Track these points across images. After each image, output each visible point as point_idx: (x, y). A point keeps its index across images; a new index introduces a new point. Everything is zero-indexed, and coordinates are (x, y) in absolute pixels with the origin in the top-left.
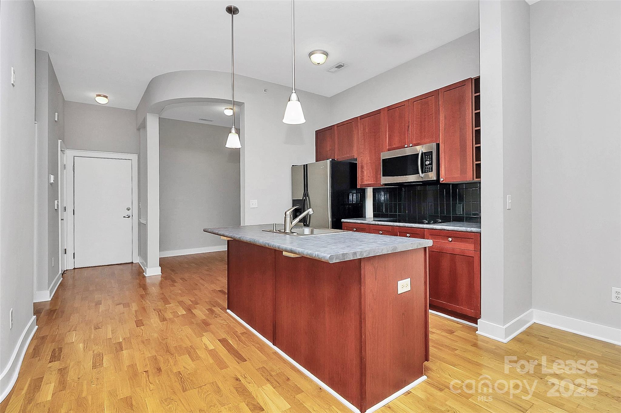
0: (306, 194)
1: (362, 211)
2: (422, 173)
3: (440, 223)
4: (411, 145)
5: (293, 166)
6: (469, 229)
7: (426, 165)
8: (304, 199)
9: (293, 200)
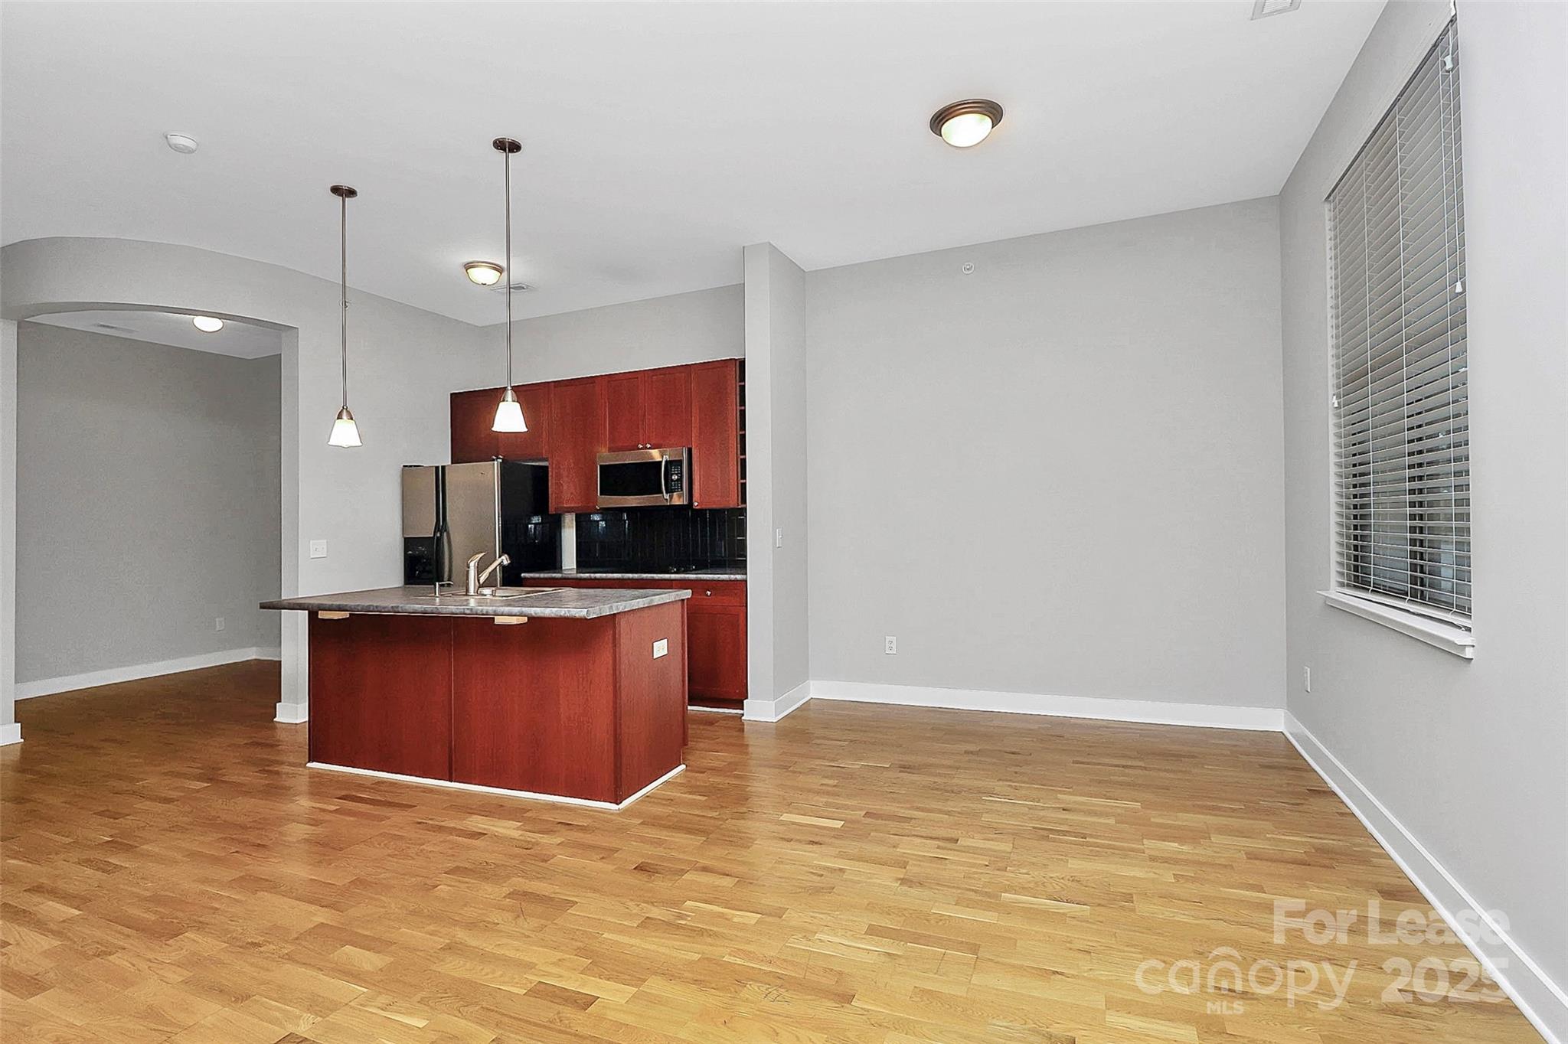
0: (441, 526)
1: (555, 558)
2: (667, 493)
3: (694, 570)
4: (649, 446)
5: (404, 466)
6: (733, 577)
7: (672, 481)
8: (437, 537)
9: (405, 539)
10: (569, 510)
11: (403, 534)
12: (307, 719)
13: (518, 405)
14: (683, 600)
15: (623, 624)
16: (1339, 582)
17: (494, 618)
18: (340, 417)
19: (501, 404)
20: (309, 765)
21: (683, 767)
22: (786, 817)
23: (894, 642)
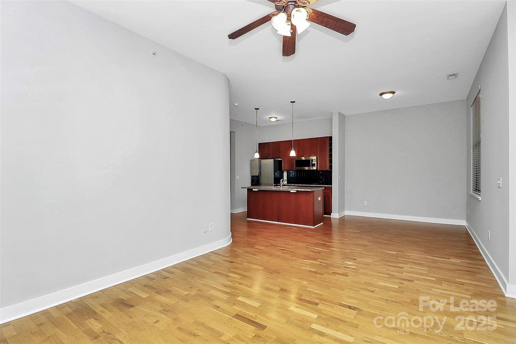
0: (260, 173)
2: (312, 167)
4: (307, 156)
5: (251, 160)
6: (330, 186)
8: (259, 175)
9: (252, 176)
10: (285, 170)
11: (251, 175)
12: (247, 210)
13: (294, 151)
14: (323, 190)
15: (315, 193)
16: (473, 190)
17: (290, 191)
18: (256, 152)
19: (291, 151)
20: (247, 219)
21: (323, 223)
22: (348, 230)
23: (366, 202)
